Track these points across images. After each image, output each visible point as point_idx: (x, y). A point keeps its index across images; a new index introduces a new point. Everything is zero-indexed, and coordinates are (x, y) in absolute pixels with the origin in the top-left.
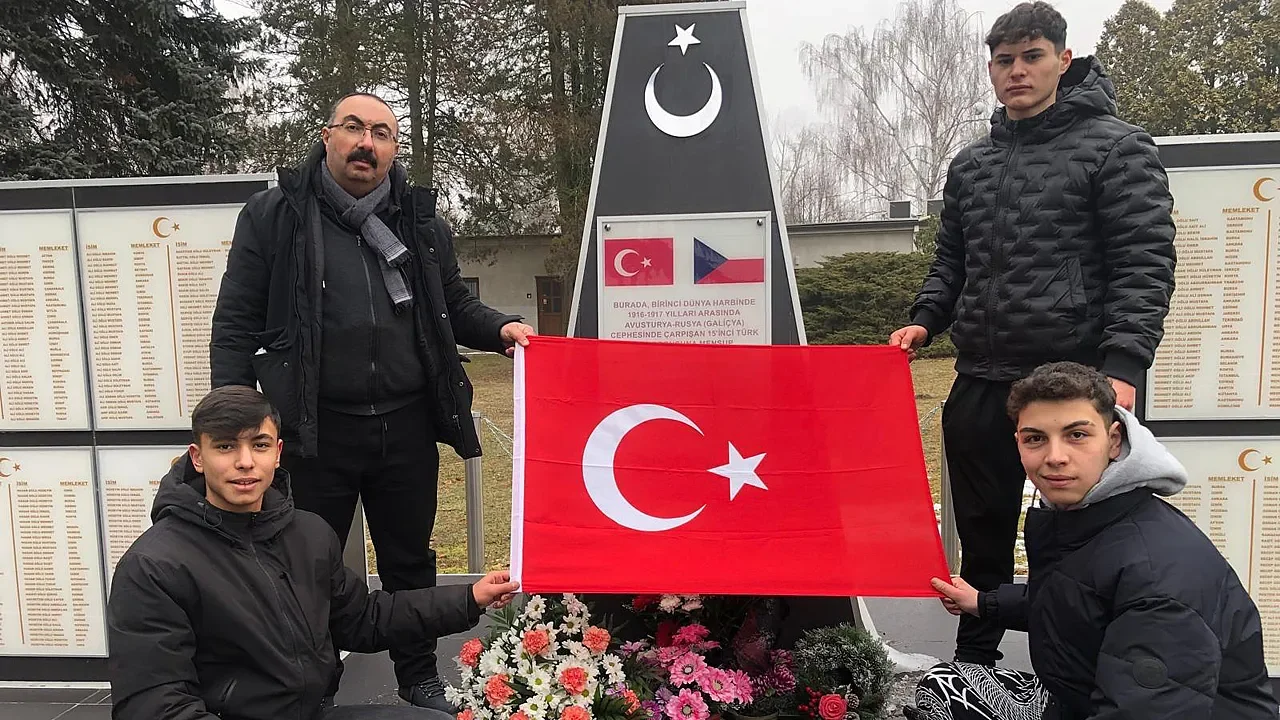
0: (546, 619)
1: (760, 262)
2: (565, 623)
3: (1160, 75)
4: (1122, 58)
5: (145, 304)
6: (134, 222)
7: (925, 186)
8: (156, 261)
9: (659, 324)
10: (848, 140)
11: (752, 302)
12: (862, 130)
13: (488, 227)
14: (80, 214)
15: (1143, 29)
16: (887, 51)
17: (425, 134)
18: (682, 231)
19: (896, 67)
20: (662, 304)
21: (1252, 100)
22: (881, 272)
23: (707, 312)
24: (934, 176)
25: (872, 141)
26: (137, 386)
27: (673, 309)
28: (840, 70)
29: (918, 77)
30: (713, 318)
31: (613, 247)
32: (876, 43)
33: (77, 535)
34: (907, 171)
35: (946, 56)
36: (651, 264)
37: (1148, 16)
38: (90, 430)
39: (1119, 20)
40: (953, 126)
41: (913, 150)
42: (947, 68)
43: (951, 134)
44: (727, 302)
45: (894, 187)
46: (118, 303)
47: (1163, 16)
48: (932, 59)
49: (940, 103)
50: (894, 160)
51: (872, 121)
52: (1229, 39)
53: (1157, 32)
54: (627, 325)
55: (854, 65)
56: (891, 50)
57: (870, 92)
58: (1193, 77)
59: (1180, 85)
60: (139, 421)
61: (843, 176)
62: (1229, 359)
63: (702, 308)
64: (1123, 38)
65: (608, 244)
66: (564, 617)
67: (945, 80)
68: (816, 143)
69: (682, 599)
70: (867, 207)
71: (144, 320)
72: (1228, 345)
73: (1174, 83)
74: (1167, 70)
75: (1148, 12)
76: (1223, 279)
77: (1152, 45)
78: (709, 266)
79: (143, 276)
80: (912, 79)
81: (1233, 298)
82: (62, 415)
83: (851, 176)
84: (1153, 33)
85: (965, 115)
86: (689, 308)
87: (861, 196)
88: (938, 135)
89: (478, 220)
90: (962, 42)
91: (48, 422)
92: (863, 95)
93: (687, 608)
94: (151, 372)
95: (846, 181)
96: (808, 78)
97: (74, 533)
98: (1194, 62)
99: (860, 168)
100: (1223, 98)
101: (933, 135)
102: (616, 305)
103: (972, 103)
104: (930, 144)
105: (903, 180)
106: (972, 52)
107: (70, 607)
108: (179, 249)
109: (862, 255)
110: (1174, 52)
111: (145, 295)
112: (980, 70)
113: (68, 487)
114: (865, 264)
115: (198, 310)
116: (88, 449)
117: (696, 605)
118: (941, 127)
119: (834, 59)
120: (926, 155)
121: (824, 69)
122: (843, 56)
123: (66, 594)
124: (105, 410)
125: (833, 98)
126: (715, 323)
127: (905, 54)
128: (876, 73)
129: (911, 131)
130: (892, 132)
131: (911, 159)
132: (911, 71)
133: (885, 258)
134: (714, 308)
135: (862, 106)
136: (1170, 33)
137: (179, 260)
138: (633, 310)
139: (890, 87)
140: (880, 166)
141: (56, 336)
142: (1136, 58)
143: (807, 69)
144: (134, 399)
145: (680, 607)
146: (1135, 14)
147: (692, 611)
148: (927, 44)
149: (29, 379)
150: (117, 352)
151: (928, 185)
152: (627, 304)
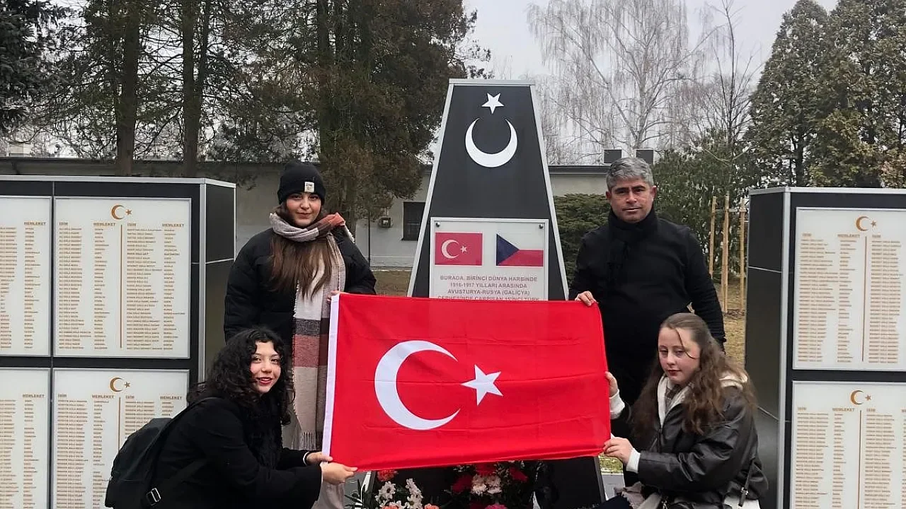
0: (395, 498)
1: (540, 253)
2: (408, 502)
3: (827, 62)
4: (797, 45)
5: (100, 265)
6: (99, 207)
7: (634, 134)
8: (111, 236)
9: (471, 291)
10: (568, 91)
11: (535, 279)
12: (580, 83)
13: (249, 156)
14: (57, 200)
15: (814, 22)
16: (603, 17)
17: (196, 70)
18: (489, 229)
19: (611, 30)
20: (474, 278)
21: (899, 87)
22: (597, 212)
23: (504, 285)
24: (642, 125)
25: (589, 92)
26: (89, 325)
27: (481, 282)
28: (563, 30)
29: (629, 40)
30: (509, 289)
31: (441, 237)
32: (594, 11)
33: (32, 435)
34: (619, 120)
35: (654, 24)
36: (467, 250)
37: (817, 12)
38: (50, 356)
39: (795, 13)
40: (658, 83)
41: (624, 103)
42: (654, 34)
43: (657, 90)
44: (518, 278)
45: (607, 134)
46: (80, 265)
47: (829, 14)
48: (642, 26)
49: (647, 62)
50: (607, 110)
51: (589, 75)
52: (881, 37)
53: (825, 26)
54: (449, 292)
55: (575, 27)
56: (607, 16)
57: (588, 51)
58: (852, 66)
59: (843, 72)
60: (88, 351)
61: (563, 121)
62: (843, 331)
63: (502, 282)
64: (797, 29)
65: (438, 235)
66: (408, 498)
67: (652, 44)
68: (540, 92)
69: (488, 486)
70: (584, 150)
71: (99, 277)
72: (843, 321)
73: (838, 70)
74: (832, 59)
75: (817, 9)
76: (839, 279)
77: (820, 36)
78: (506, 253)
79: (100, 246)
80: (624, 41)
81: (845, 292)
82: (28, 343)
83: (570, 121)
84: (821, 26)
85: (669, 75)
86: (491, 282)
87: (578, 140)
88: (646, 90)
89: (239, 150)
90: (667, 14)
91: (17, 350)
92: (581, 53)
93: (491, 492)
94: (100, 315)
95: (566, 126)
96: (534, 36)
97: (29, 434)
98: (853, 54)
99: (577, 114)
100: (876, 84)
101: (641, 90)
102: (442, 278)
103: (674, 66)
104: (638, 97)
105: (614, 127)
106: (676, 22)
107: (21, 489)
108: (130, 228)
109: (581, 196)
110: (838, 45)
111: (101, 260)
112: (682, 38)
113: (29, 399)
114: (583, 205)
115: (141, 272)
116: (47, 370)
117: (498, 490)
118: (648, 84)
119: (557, 22)
120: (635, 106)
121: (549, 29)
122: (565, 18)
123: (19, 480)
124: (62, 342)
125: (555, 54)
126: (510, 292)
127: (618, 21)
128: (593, 35)
129: (622, 85)
130: (606, 85)
131: (622, 110)
132: (623, 35)
133: (601, 200)
134: (510, 282)
135: (581, 62)
136: (834, 29)
137: (129, 236)
138: (454, 281)
139: (605, 46)
140: (595, 114)
141: (30, 287)
142: (808, 45)
143: (534, 28)
144: (86, 334)
145: (486, 492)
146: (806, 9)
147: (495, 494)
148: (637, 11)
149: (6, 318)
150: (76, 301)
151: (636, 133)
152: (450, 278)
